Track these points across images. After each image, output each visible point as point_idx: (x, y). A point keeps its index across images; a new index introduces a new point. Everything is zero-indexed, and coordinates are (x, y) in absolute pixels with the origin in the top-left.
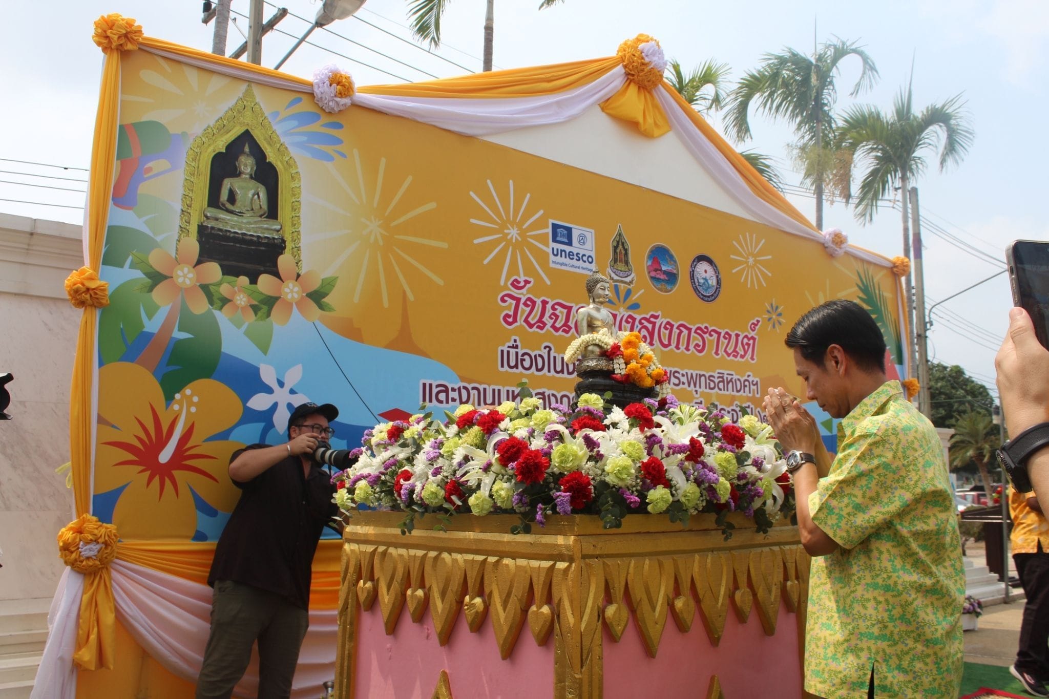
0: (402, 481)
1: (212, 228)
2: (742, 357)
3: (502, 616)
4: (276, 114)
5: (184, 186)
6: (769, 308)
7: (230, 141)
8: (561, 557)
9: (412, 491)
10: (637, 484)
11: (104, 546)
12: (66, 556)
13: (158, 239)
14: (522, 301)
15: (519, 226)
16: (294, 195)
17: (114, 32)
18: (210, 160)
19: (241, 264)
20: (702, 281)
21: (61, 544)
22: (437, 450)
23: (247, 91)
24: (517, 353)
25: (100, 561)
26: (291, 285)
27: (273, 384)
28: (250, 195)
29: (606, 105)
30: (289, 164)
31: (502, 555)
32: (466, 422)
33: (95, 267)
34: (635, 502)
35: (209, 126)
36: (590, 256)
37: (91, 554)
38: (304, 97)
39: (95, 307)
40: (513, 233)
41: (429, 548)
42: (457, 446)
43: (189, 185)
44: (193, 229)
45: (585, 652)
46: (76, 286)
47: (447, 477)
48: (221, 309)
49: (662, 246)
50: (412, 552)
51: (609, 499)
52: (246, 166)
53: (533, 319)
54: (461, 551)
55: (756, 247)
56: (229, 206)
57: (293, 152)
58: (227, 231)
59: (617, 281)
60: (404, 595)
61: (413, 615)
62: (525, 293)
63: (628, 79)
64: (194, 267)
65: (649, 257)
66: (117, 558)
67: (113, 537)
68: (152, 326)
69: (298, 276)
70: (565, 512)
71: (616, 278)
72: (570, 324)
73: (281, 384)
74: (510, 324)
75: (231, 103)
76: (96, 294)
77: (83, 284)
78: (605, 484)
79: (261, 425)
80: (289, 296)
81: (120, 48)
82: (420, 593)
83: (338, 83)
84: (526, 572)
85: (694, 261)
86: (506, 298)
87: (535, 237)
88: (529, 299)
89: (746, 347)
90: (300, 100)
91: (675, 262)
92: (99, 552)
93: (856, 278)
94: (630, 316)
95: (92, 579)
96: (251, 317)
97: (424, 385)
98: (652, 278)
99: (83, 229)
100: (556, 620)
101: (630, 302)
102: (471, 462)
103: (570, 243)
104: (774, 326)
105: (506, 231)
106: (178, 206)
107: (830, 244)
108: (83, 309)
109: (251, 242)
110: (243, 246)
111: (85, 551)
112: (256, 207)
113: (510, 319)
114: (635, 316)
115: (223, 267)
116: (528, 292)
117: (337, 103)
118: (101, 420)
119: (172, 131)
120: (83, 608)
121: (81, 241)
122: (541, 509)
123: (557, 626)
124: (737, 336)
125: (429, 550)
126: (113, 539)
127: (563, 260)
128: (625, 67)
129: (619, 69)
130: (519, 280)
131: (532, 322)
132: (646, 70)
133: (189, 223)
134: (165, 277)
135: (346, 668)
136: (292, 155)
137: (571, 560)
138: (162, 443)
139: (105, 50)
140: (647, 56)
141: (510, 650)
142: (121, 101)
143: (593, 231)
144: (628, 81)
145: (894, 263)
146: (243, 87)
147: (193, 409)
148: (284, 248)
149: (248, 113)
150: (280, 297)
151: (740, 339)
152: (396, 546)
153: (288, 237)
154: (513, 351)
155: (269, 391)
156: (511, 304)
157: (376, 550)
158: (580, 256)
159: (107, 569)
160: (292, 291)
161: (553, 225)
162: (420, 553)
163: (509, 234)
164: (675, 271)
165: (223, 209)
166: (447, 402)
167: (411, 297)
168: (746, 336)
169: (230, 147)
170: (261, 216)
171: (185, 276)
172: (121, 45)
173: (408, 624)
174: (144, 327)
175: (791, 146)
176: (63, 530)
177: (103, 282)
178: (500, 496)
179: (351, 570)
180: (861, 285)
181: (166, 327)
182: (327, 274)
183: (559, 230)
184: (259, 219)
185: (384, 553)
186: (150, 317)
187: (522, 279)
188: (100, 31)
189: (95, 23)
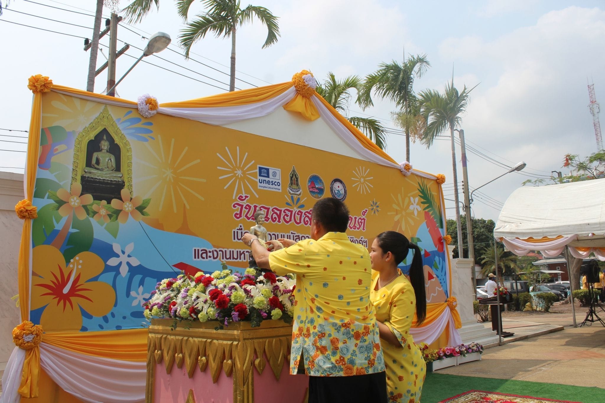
0: (172, 306)
1: (88, 177)
2: (358, 229)
3: (213, 365)
4: (119, 120)
5: (74, 157)
6: (372, 204)
7: (96, 134)
8: (235, 340)
9: (176, 311)
10: (268, 307)
11: (36, 336)
12: (16, 342)
13: (61, 184)
14: (244, 206)
15: (242, 169)
16: (128, 159)
17: (39, 84)
18: (87, 143)
19: (103, 195)
20: (336, 192)
21: (14, 336)
22: (186, 293)
23: (104, 109)
24: (242, 232)
25: (34, 343)
26: (128, 204)
27: (119, 252)
28: (107, 160)
29: (286, 106)
30: (126, 144)
31: (213, 339)
32: (198, 281)
33: (30, 199)
34: (265, 316)
35: (86, 127)
36: (278, 182)
37: (30, 340)
38: (133, 110)
39: (31, 219)
40: (239, 173)
41: (184, 336)
42: (194, 291)
43: (76, 157)
44: (79, 178)
45: (245, 379)
46: (21, 209)
47: (190, 305)
48: (93, 217)
49: (316, 175)
50: (177, 337)
51: (255, 314)
52: (104, 146)
53: (249, 215)
54: (197, 337)
55: (365, 173)
56: (96, 166)
57: (128, 138)
58: (95, 178)
59: (292, 194)
60: (174, 356)
61: (178, 365)
62: (245, 202)
63: (297, 93)
64: (79, 197)
65: (309, 181)
66: (42, 342)
67: (41, 331)
68: (59, 227)
69: (131, 199)
70: (236, 321)
71: (292, 192)
72: (268, 216)
73: (123, 253)
74: (238, 218)
75: (97, 115)
76: (31, 212)
77: (24, 208)
78: (253, 308)
79: (114, 273)
80: (127, 209)
81: (41, 91)
82: (181, 355)
83: (150, 104)
84: (222, 346)
85: (332, 182)
86: (236, 205)
87: (250, 174)
88: (248, 205)
89: (360, 224)
90: (131, 112)
91: (323, 183)
92: (33, 339)
93: (418, 186)
94: (299, 211)
95: (30, 352)
96: (108, 220)
97: (195, 250)
98: (310, 191)
99: (24, 176)
100: (234, 367)
101: (299, 204)
102: (199, 299)
103: (268, 177)
104: (375, 213)
105: (235, 172)
106: (71, 167)
107: (403, 170)
108: (24, 220)
109: (107, 184)
110: (103, 185)
111: (26, 339)
112: (110, 166)
113: (238, 216)
114: (302, 211)
115: (94, 196)
116: (247, 202)
117: (150, 113)
118: (34, 274)
119: (67, 130)
120: (24, 366)
121: (23, 182)
122: (227, 319)
123: (234, 369)
124: (356, 218)
125: (184, 337)
126: (40, 332)
127: (265, 185)
128: (296, 87)
129: (293, 88)
130: (243, 196)
131: (249, 217)
132: (306, 88)
133: (76, 175)
134: (65, 203)
135: (150, 390)
136: (127, 139)
137: (239, 341)
138: (64, 284)
139: (34, 92)
140: (306, 81)
141: (217, 379)
142: (42, 117)
143: (280, 170)
144: (297, 94)
145: (437, 178)
146: (103, 107)
147: (80, 267)
148: (124, 185)
149: (105, 120)
150: (122, 210)
151: (357, 220)
152: (171, 335)
153: (126, 180)
154: (239, 231)
155: (118, 256)
156: (238, 208)
157: (162, 336)
158: (273, 182)
159: (37, 347)
160: (128, 207)
161: (260, 168)
162: (180, 338)
163: (237, 173)
164: (323, 188)
165: (93, 168)
166: (207, 258)
167: (188, 207)
168: (360, 218)
169: (96, 137)
170: (112, 170)
171: (75, 201)
172: (42, 90)
173: (176, 369)
174: (55, 227)
175: (393, 113)
176: (15, 328)
177: (34, 207)
178: (210, 314)
179: (152, 345)
180: (420, 189)
181: (66, 227)
182: (145, 197)
183: (262, 170)
184: (112, 172)
185: (166, 338)
186: (58, 223)
187: (244, 195)
188: (31, 83)
189: (29, 79)
